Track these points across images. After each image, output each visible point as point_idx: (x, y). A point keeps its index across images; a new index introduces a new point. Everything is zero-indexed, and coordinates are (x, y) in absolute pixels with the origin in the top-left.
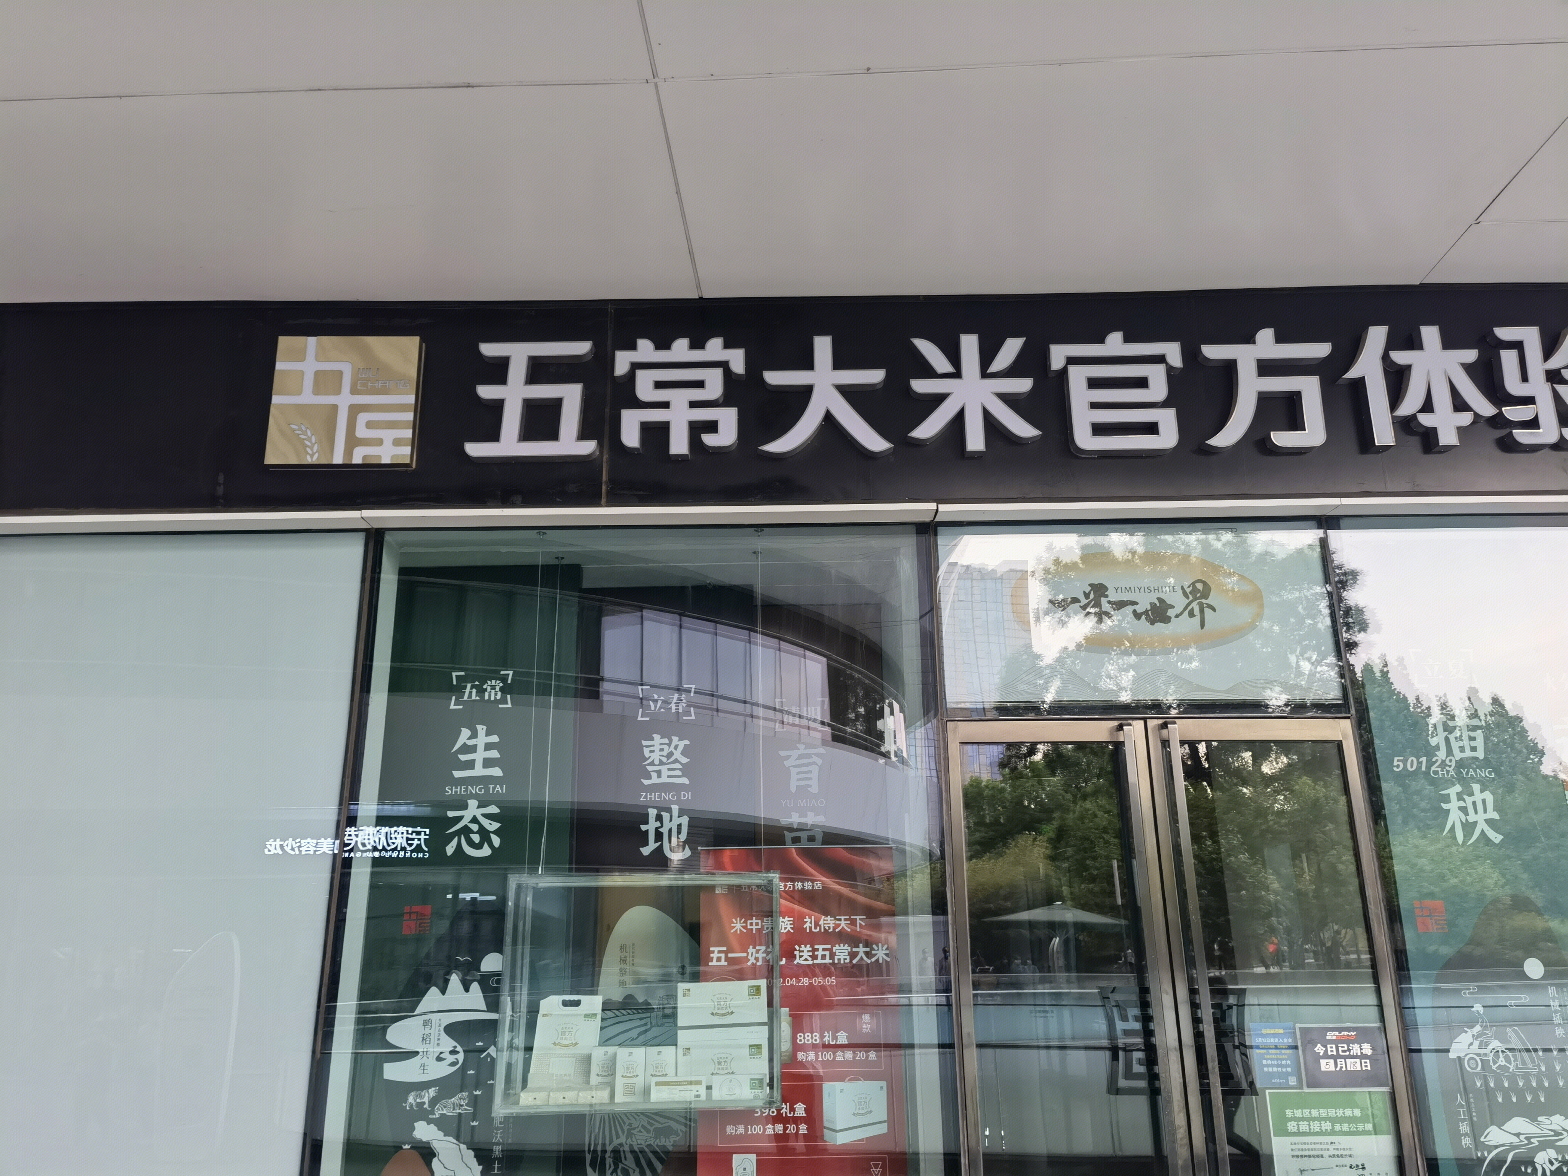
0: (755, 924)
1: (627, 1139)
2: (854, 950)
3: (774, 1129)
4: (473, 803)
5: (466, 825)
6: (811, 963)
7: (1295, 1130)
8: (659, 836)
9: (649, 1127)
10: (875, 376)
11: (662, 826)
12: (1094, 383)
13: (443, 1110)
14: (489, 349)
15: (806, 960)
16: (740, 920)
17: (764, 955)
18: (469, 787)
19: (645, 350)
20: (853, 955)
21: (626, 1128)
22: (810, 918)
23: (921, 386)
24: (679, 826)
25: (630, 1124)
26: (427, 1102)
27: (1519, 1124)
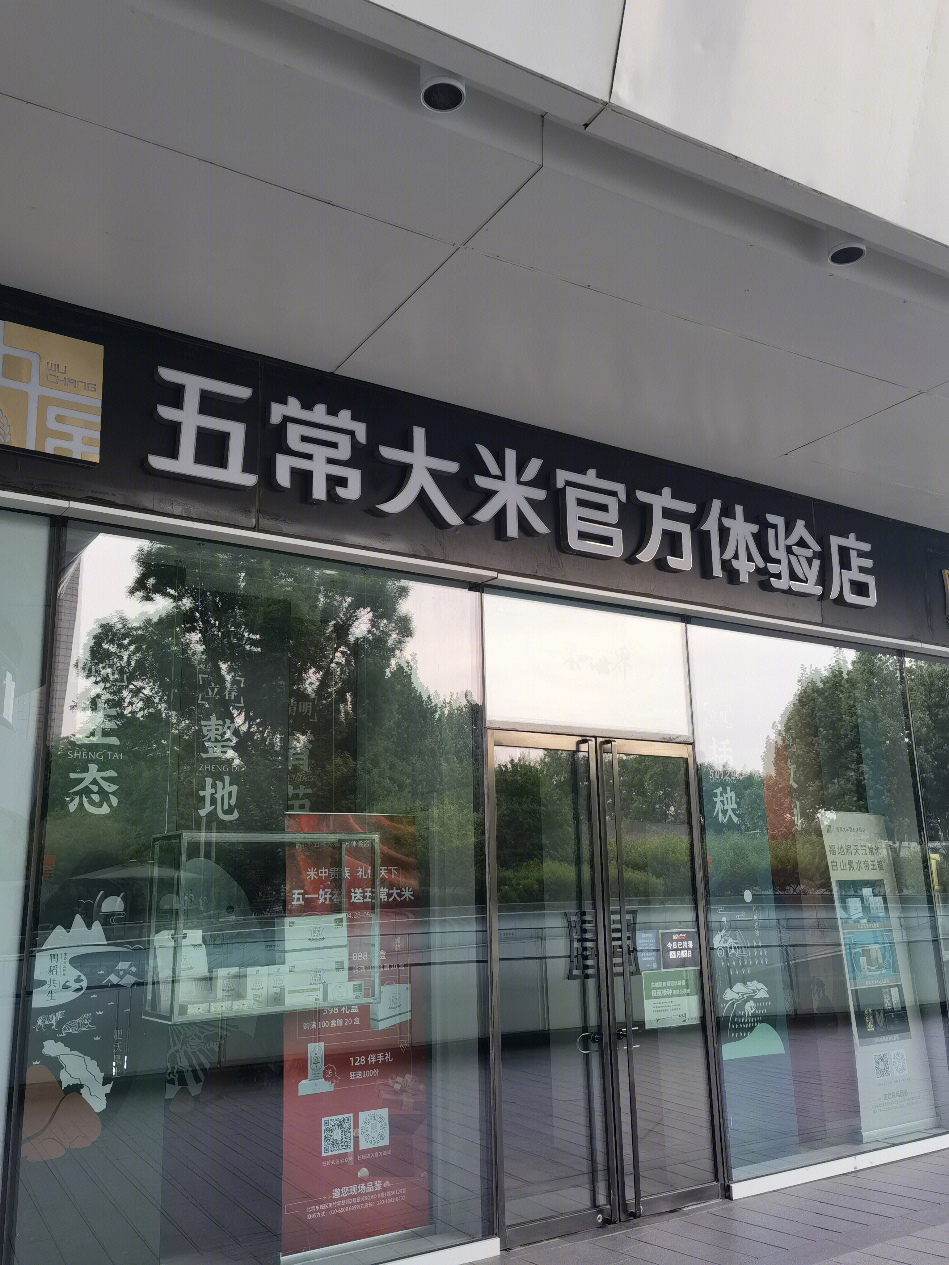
0: (324, 872)
1: (182, 1046)
2: (391, 891)
3: (336, 1023)
4: (93, 767)
5: (87, 787)
6: (362, 901)
7: (655, 995)
8: (213, 801)
9: (200, 1035)
10: (452, 467)
11: (216, 793)
12: (581, 503)
13: (69, 1029)
14: (168, 374)
15: (359, 899)
16: (314, 869)
17: (331, 896)
18: (90, 753)
19: (293, 408)
20: (389, 895)
21: (181, 1037)
22: (362, 868)
23: (481, 481)
24: (230, 793)
25: (185, 1034)
26: (55, 1024)
27: (739, 987)
